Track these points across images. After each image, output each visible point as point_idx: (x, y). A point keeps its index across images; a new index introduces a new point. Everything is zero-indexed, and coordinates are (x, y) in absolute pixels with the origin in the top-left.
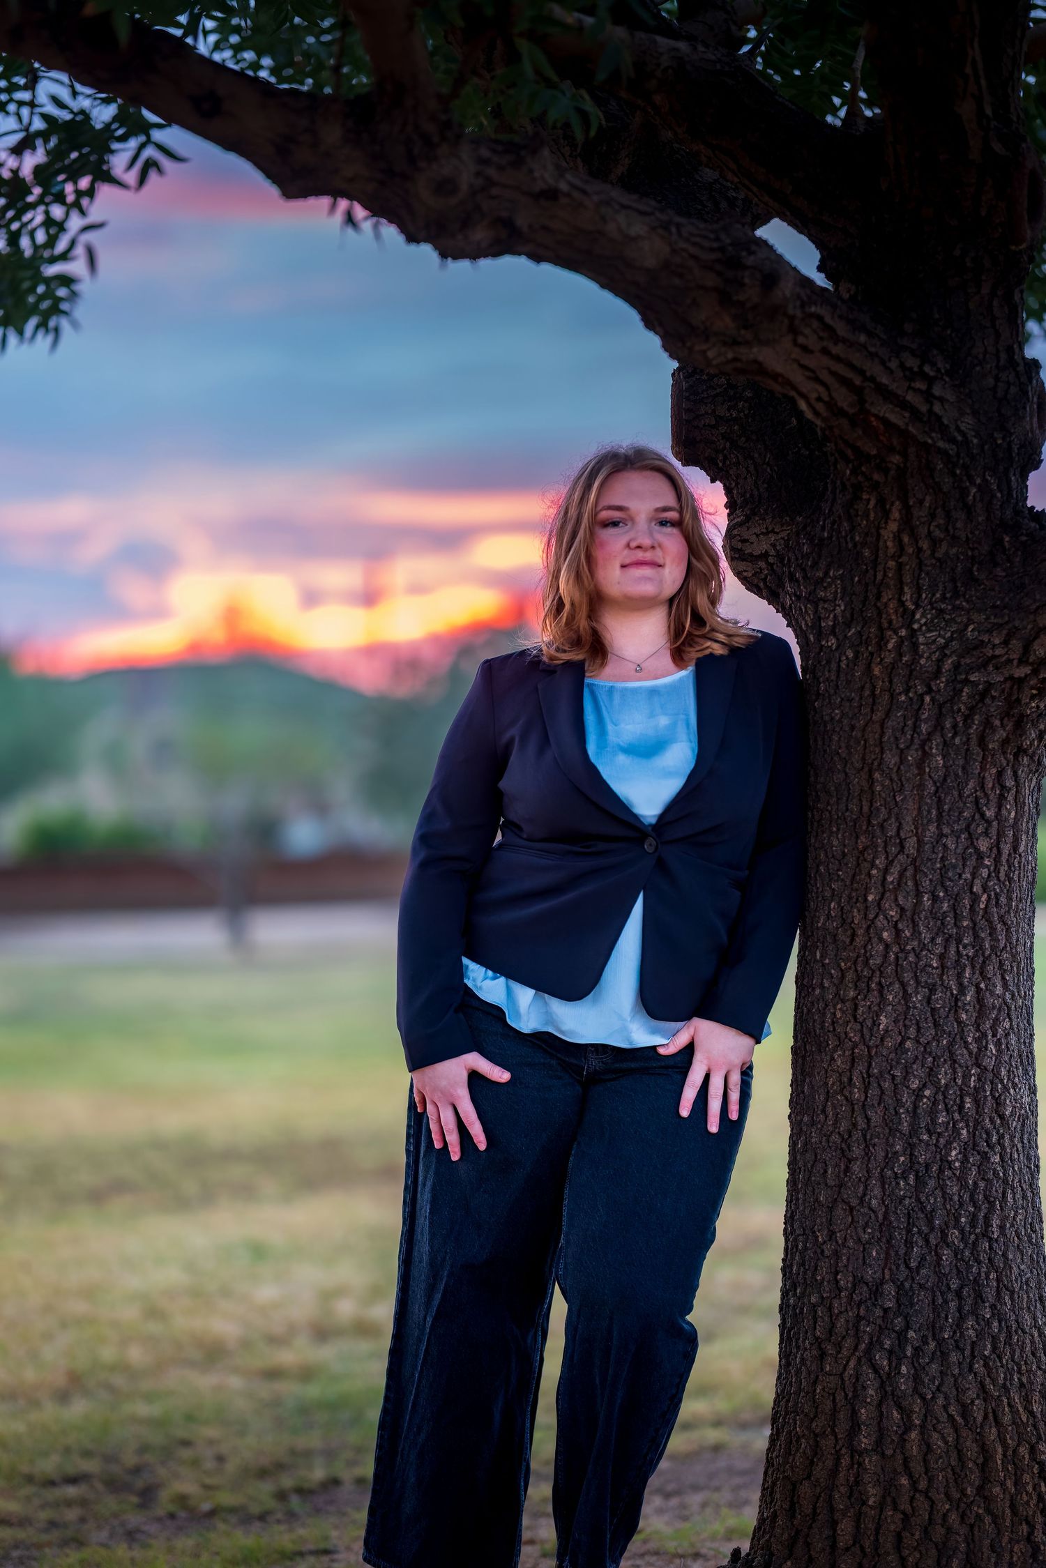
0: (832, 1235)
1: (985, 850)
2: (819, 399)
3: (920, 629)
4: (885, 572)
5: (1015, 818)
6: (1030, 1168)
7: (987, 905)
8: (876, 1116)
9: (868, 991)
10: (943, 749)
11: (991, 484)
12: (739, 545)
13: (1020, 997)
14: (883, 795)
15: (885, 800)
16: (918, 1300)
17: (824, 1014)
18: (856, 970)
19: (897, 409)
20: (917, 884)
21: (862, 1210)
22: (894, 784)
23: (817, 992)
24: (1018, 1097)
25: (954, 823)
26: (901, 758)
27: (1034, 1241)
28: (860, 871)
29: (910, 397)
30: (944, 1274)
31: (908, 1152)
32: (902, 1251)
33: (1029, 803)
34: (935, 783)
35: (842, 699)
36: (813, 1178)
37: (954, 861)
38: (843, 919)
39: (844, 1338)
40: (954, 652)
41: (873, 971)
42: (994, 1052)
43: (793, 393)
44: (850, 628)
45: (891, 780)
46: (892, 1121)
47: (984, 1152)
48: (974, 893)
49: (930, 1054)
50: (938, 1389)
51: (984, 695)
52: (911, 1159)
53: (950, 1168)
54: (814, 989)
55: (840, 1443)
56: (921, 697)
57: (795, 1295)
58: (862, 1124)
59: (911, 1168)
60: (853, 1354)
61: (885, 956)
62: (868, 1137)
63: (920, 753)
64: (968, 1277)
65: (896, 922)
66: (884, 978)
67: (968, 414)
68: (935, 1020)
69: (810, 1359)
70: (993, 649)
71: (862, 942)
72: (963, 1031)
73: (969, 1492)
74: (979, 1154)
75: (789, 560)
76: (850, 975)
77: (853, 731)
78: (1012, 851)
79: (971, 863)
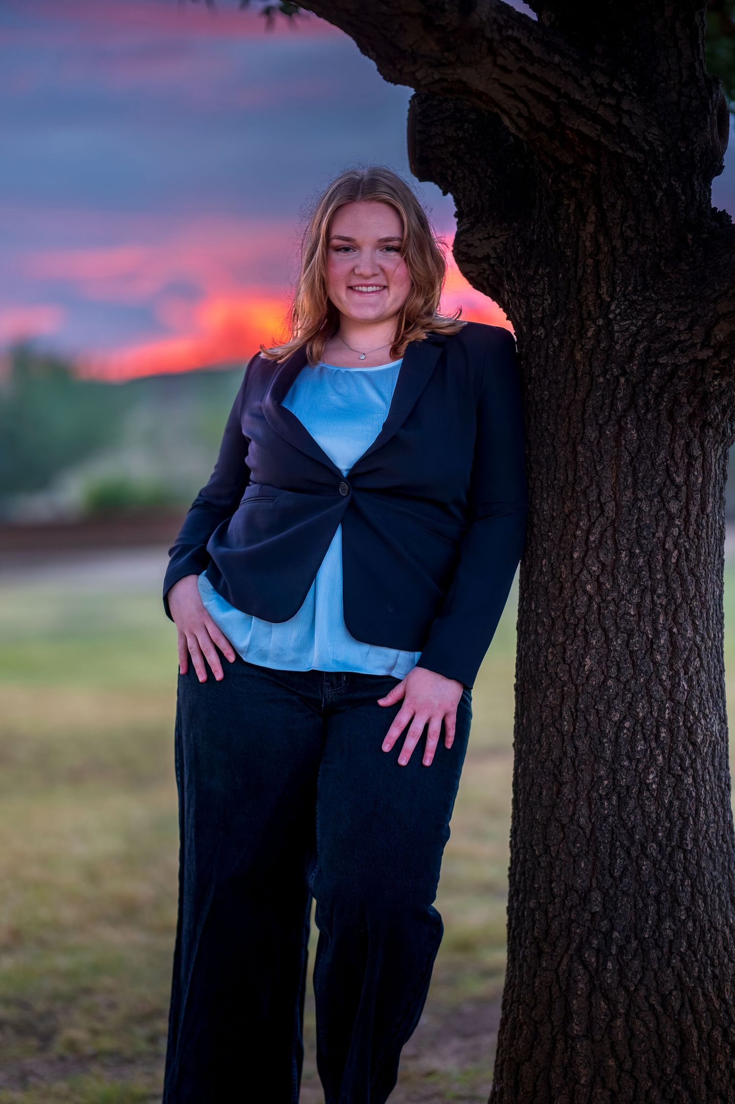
0: (547, 849)
1: (675, 512)
2: (520, 115)
3: (615, 318)
4: (584, 269)
5: (702, 483)
6: (721, 787)
7: (678, 560)
8: (583, 745)
9: (575, 637)
10: (637, 424)
11: (676, 188)
12: (465, 250)
13: (710, 639)
14: (585, 465)
15: (587, 470)
16: (622, 905)
17: (538, 656)
18: (565, 619)
19: (590, 123)
20: (616, 543)
21: (571, 827)
22: (595, 455)
23: (533, 637)
24: (709, 726)
25: (647, 489)
26: (600, 433)
27: (725, 850)
28: (567, 531)
29: (601, 111)
30: (644, 882)
31: (611, 776)
32: (607, 863)
33: (715, 470)
34: (630, 454)
35: (550, 382)
36: (531, 799)
37: (648, 522)
38: (553, 574)
39: (558, 938)
40: (645, 338)
41: (579, 620)
42: (686, 687)
43: (496, 110)
44: (555, 319)
45: (592, 452)
46: (597, 749)
47: (678, 775)
48: (667, 550)
49: (629, 690)
50: (640, 982)
51: (672, 375)
52: (614, 782)
53: (648, 790)
54: (530, 635)
55: (556, 1030)
56: (617, 379)
57: (517, 900)
58: (571, 752)
59: (614, 789)
60: (566, 952)
61: (589, 606)
62: (577, 764)
63: (617, 428)
64: (665, 884)
65: (598, 576)
66: (588, 625)
67: (654, 126)
68: (633, 661)
69: (530, 956)
70: (678, 334)
71: (569, 594)
72: (658, 669)
73: (668, 1072)
74: (674, 777)
75: (507, 261)
76: (559, 623)
77: (558, 411)
78: (700, 512)
79: (663, 523)
